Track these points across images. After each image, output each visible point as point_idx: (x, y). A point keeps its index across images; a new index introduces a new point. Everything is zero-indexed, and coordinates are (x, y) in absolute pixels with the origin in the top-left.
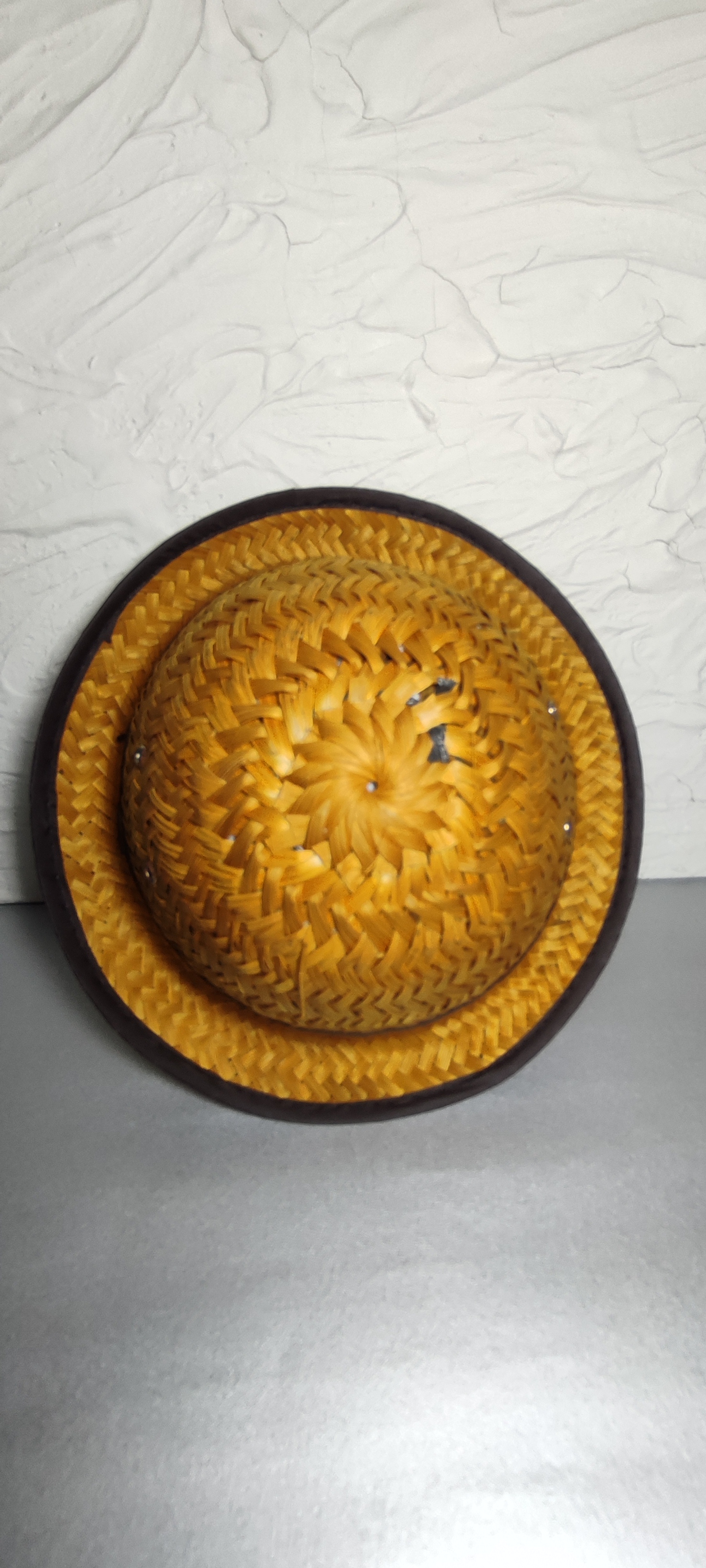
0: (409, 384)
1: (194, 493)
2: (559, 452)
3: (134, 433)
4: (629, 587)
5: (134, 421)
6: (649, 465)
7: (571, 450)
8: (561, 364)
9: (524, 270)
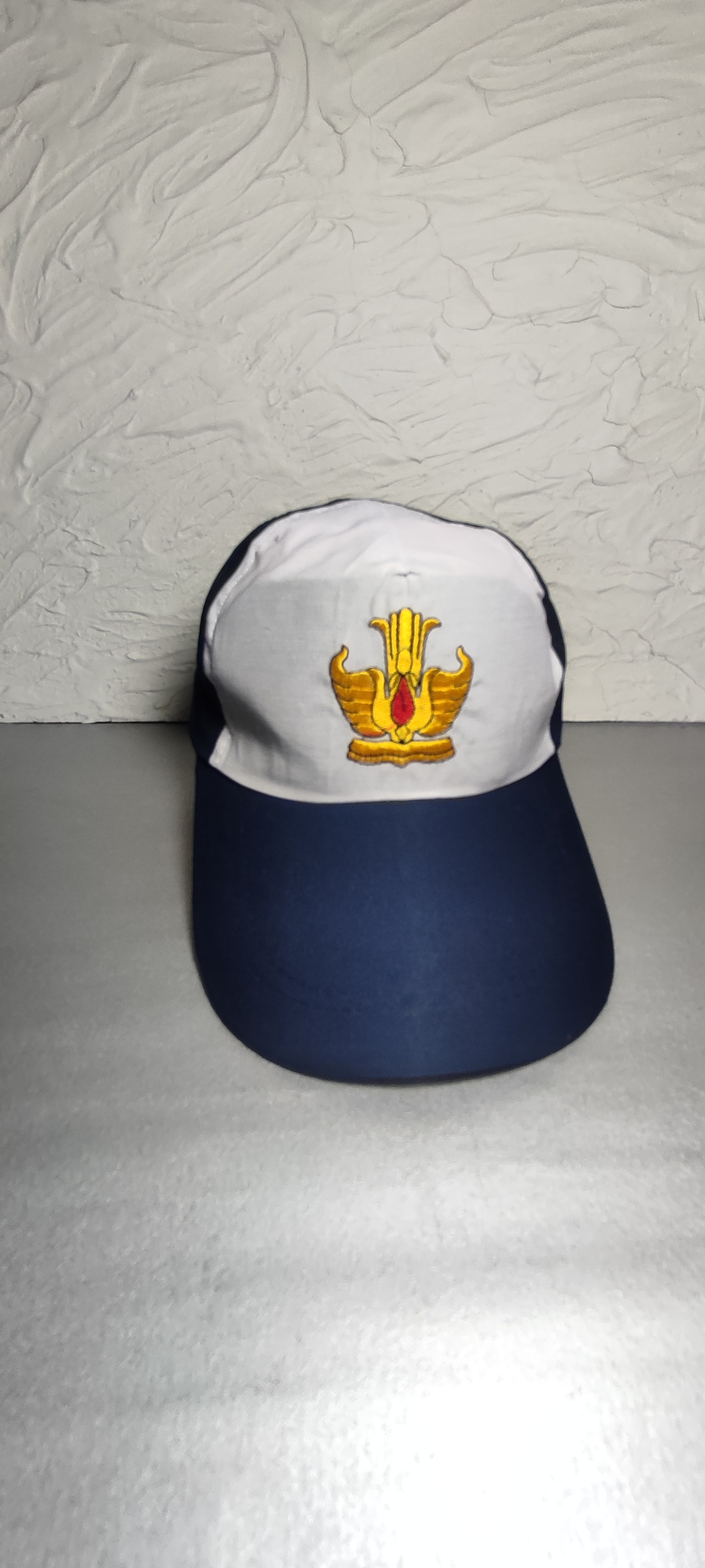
0: (433, 334)
1: (285, 408)
2: (537, 381)
3: (247, 366)
4: (593, 481)
5: (247, 359)
6: (603, 389)
7: (547, 378)
8: (535, 320)
9: (508, 258)
